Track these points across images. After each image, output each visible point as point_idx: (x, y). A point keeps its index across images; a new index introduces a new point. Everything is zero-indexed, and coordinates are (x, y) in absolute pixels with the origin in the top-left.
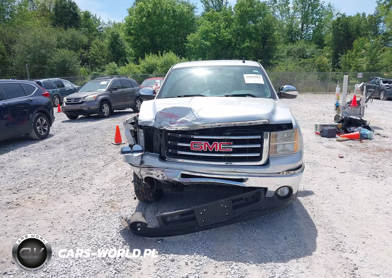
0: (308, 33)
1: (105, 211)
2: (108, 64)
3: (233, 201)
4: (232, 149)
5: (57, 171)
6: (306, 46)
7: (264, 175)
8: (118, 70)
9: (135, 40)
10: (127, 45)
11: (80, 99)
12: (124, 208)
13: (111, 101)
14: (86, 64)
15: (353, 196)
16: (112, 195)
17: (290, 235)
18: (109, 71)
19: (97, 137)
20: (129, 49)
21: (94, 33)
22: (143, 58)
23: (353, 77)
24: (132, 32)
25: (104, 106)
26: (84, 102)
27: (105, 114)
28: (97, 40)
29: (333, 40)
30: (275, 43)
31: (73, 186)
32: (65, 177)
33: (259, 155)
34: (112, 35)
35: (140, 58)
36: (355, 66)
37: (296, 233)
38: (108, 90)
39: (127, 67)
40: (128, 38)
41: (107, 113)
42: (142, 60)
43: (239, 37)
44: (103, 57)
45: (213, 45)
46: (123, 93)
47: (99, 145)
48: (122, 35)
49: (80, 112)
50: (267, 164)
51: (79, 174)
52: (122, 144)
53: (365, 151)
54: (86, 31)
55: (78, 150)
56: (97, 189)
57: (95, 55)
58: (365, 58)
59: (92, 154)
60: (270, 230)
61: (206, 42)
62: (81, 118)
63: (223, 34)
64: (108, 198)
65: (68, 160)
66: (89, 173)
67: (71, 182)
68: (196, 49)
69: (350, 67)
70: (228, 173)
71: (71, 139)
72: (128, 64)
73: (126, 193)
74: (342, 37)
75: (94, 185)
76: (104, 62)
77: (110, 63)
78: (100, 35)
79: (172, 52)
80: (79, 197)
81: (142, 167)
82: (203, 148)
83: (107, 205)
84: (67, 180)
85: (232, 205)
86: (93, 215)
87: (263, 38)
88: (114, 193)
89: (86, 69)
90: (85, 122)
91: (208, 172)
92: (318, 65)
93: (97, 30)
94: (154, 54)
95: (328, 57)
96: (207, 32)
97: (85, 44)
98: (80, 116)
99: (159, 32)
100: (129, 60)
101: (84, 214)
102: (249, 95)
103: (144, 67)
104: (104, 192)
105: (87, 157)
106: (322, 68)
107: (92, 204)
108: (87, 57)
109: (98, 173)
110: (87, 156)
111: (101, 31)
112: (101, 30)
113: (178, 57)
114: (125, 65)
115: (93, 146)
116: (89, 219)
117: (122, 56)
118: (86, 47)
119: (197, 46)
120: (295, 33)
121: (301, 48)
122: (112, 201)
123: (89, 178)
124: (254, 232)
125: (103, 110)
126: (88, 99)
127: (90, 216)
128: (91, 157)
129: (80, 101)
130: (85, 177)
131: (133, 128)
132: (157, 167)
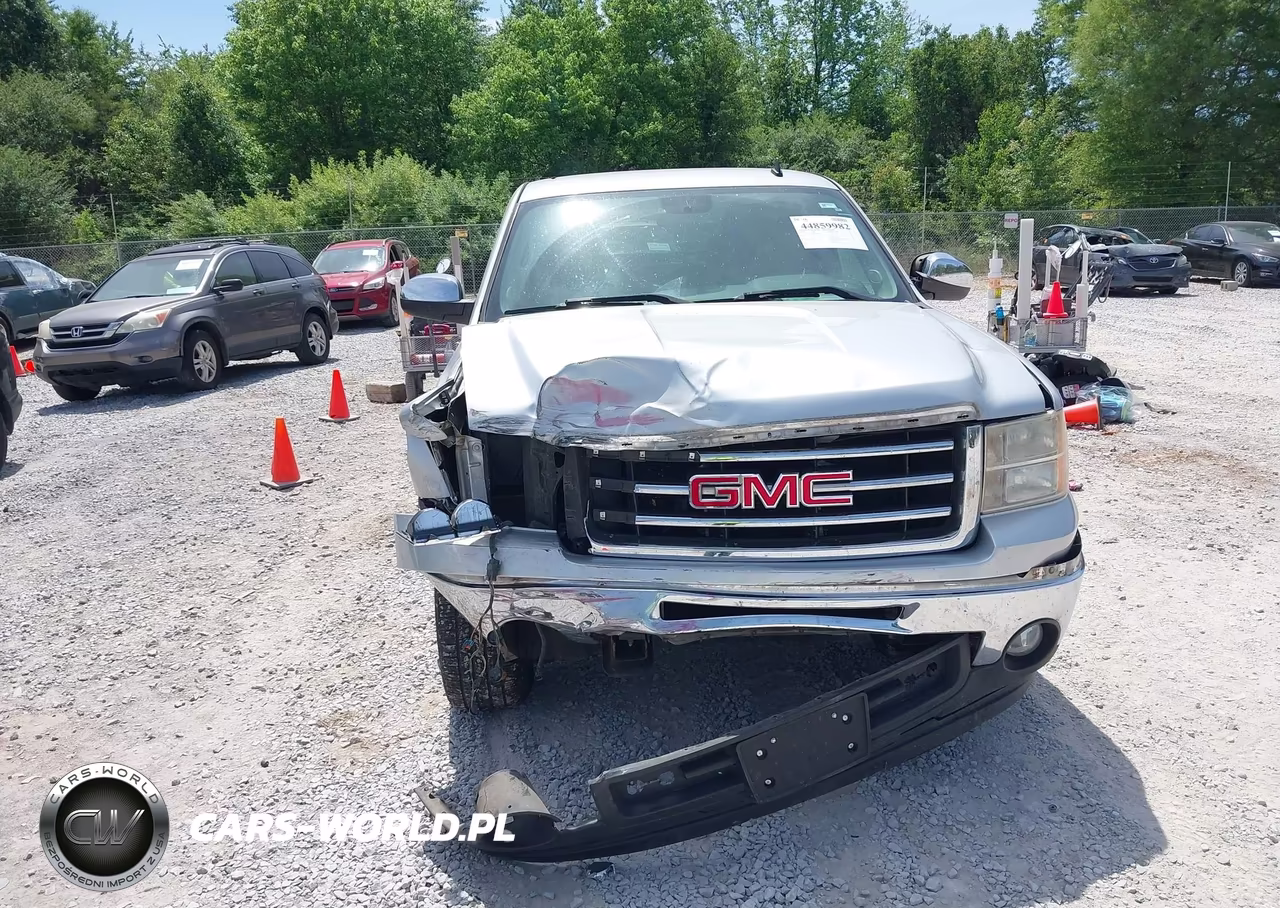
0: (836, 90)
1: (328, 764)
2: (178, 198)
3: (873, 693)
4: (851, 497)
5: (80, 609)
6: (834, 131)
7: (972, 586)
8: (218, 219)
9: (269, 113)
10: (242, 131)
11: (105, 325)
12: (404, 743)
13: (223, 328)
14: (93, 199)
15: (1188, 625)
16: (331, 691)
17: (1061, 794)
18: (183, 224)
19: (198, 464)
20: (248, 144)
21: (114, 89)
22: (304, 175)
23: (987, 226)
24: (256, 84)
25: (199, 347)
26: (124, 336)
27: (205, 378)
28: (128, 113)
29: (917, 113)
30: (741, 121)
31: (166, 667)
32: (119, 632)
33: (948, 514)
34: (183, 96)
35: (293, 177)
36: (990, 192)
37: (1079, 785)
38: (209, 290)
39: (249, 210)
40: (243, 106)
41: (210, 372)
42: (300, 183)
43: (624, 103)
44: (159, 176)
45: (541, 129)
46: (261, 302)
47: (217, 493)
48: (220, 95)
49: (110, 371)
50: (978, 543)
51: (172, 614)
52: (301, 484)
53: (1133, 461)
54: (83, 82)
55: (139, 517)
56: (264, 670)
57: (124, 169)
58: (1019, 166)
59: (200, 530)
60: (982, 781)
61: (518, 121)
62: (113, 395)
63: (574, 93)
64: (324, 709)
65: (111, 558)
66: (214, 608)
67: (153, 651)
68: (485, 144)
69: (974, 195)
70: (842, 590)
71: (101, 478)
72: (253, 197)
73: (384, 681)
74: (944, 104)
75: (247, 656)
76: (160, 191)
77: (186, 196)
78: (134, 96)
79: (406, 155)
80: (201, 711)
81: (496, 586)
82: (741, 500)
83: (331, 737)
84: (134, 639)
85: (868, 710)
86: (288, 781)
87: (702, 106)
88: (338, 682)
89: (95, 219)
90: (131, 409)
91: (767, 591)
92: (883, 191)
93: (120, 80)
94: (343, 161)
95: (907, 165)
96: (518, 85)
97: (83, 129)
98: (106, 389)
99: (355, 88)
100: (255, 185)
101: (246, 783)
102: (828, 290)
103: (310, 207)
104: (294, 680)
105: (183, 543)
106: (893, 200)
107: (265, 736)
108: (93, 173)
109: (249, 605)
110: (184, 539)
111: (137, 84)
112: (138, 79)
113: (427, 169)
114: (243, 202)
115: (194, 499)
116: (277, 801)
117: (225, 172)
118: (91, 141)
119: (489, 134)
120: (798, 92)
121: (818, 136)
122: (341, 717)
123: (216, 626)
124: (930, 796)
125: (195, 361)
126: (137, 324)
127: (277, 791)
128: (198, 543)
129: (108, 334)
130: (200, 626)
131: (441, 436)
132: (560, 582)
